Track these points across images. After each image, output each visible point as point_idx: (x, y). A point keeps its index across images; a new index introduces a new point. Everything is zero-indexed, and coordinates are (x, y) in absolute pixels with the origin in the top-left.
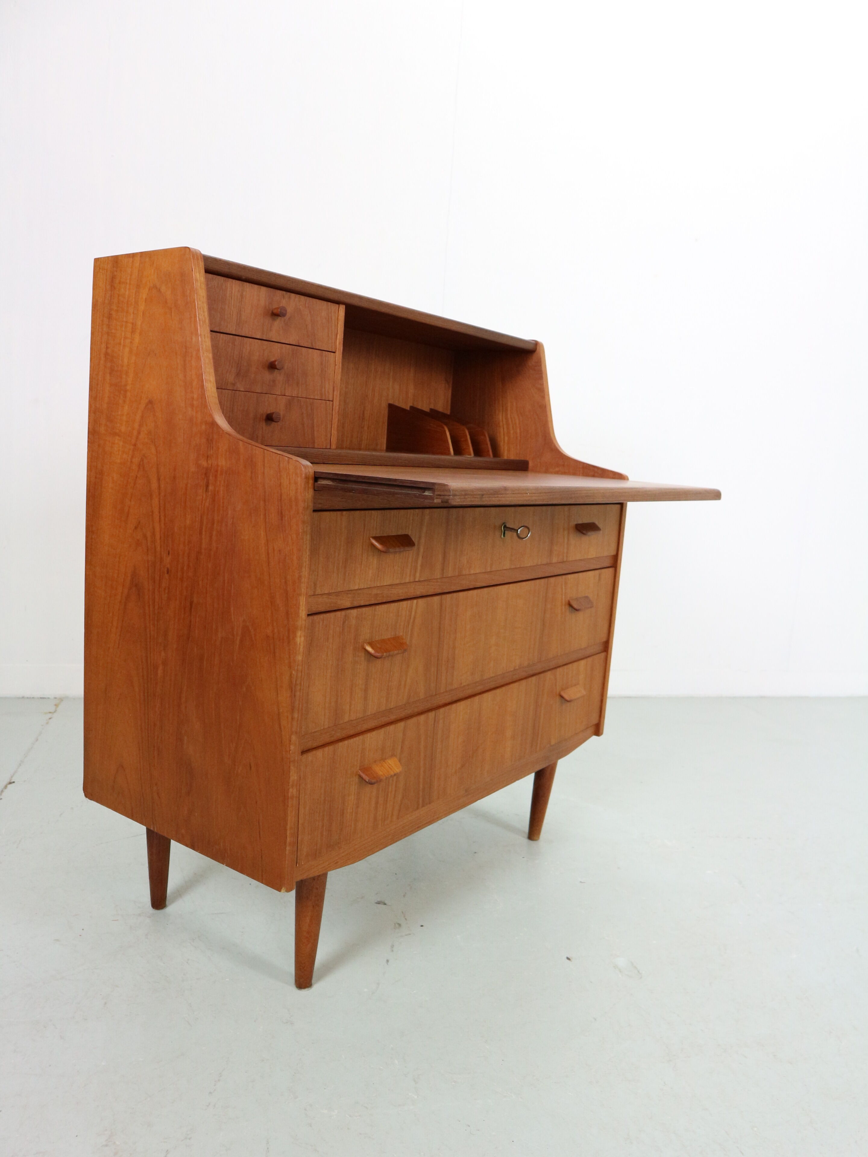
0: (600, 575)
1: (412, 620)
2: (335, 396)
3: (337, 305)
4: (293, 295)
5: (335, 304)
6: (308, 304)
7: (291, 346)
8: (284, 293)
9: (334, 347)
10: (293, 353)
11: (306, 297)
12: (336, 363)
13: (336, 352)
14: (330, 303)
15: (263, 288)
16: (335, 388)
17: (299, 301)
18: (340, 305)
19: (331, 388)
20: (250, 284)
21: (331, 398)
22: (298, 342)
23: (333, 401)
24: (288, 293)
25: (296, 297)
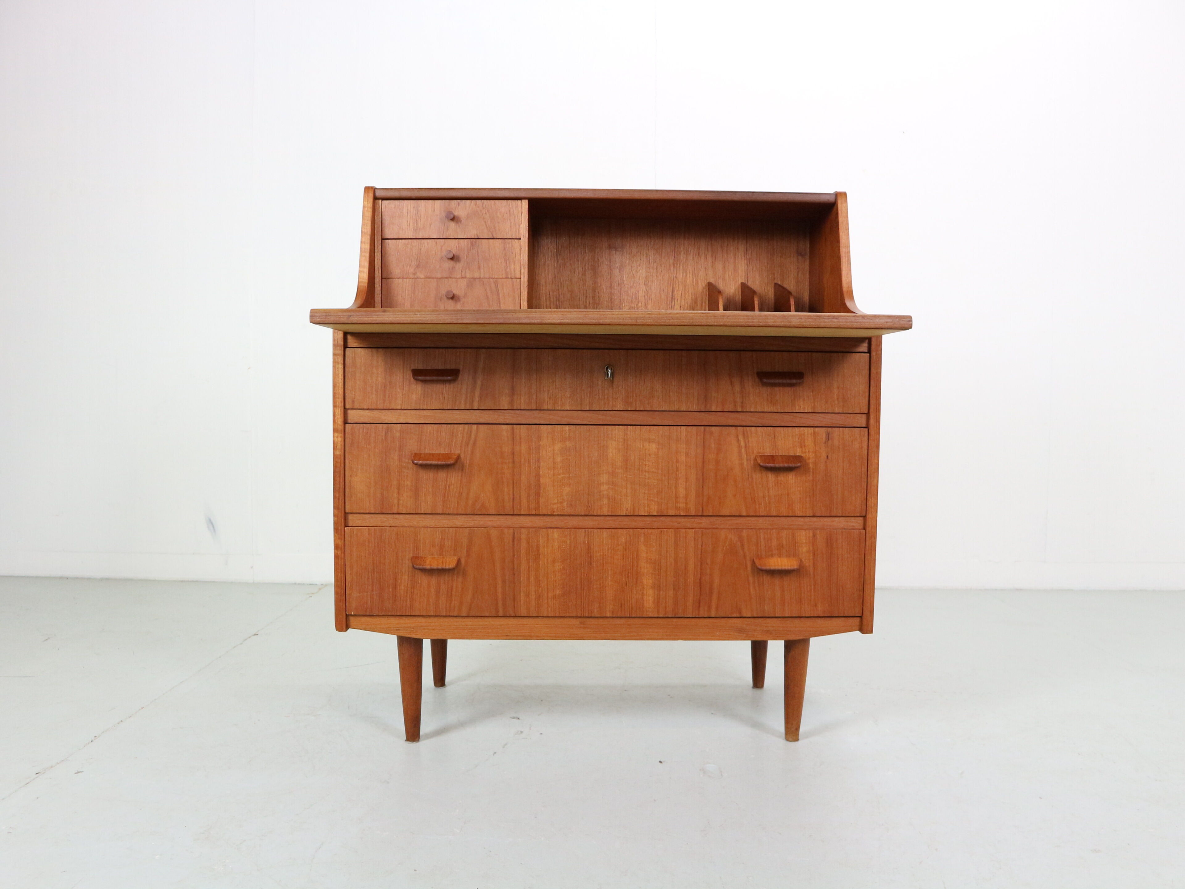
0: (828, 434)
1: (471, 442)
2: (522, 274)
3: (519, 201)
4: (469, 201)
5: (516, 201)
6: (485, 205)
7: (469, 240)
8: (459, 201)
9: (517, 234)
10: (472, 245)
11: (483, 201)
12: (522, 247)
13: (520, 239)
14: (510, 201)
15: (437, 201)
16: (522, 267)
17: (476, 205)
18: (522, 201)
19: (518, 268)
20: (425, 201)
21: (518, 276)
22: (477, 236)
23: (520, 278)
24: (464, 201)
25: (472, 202)
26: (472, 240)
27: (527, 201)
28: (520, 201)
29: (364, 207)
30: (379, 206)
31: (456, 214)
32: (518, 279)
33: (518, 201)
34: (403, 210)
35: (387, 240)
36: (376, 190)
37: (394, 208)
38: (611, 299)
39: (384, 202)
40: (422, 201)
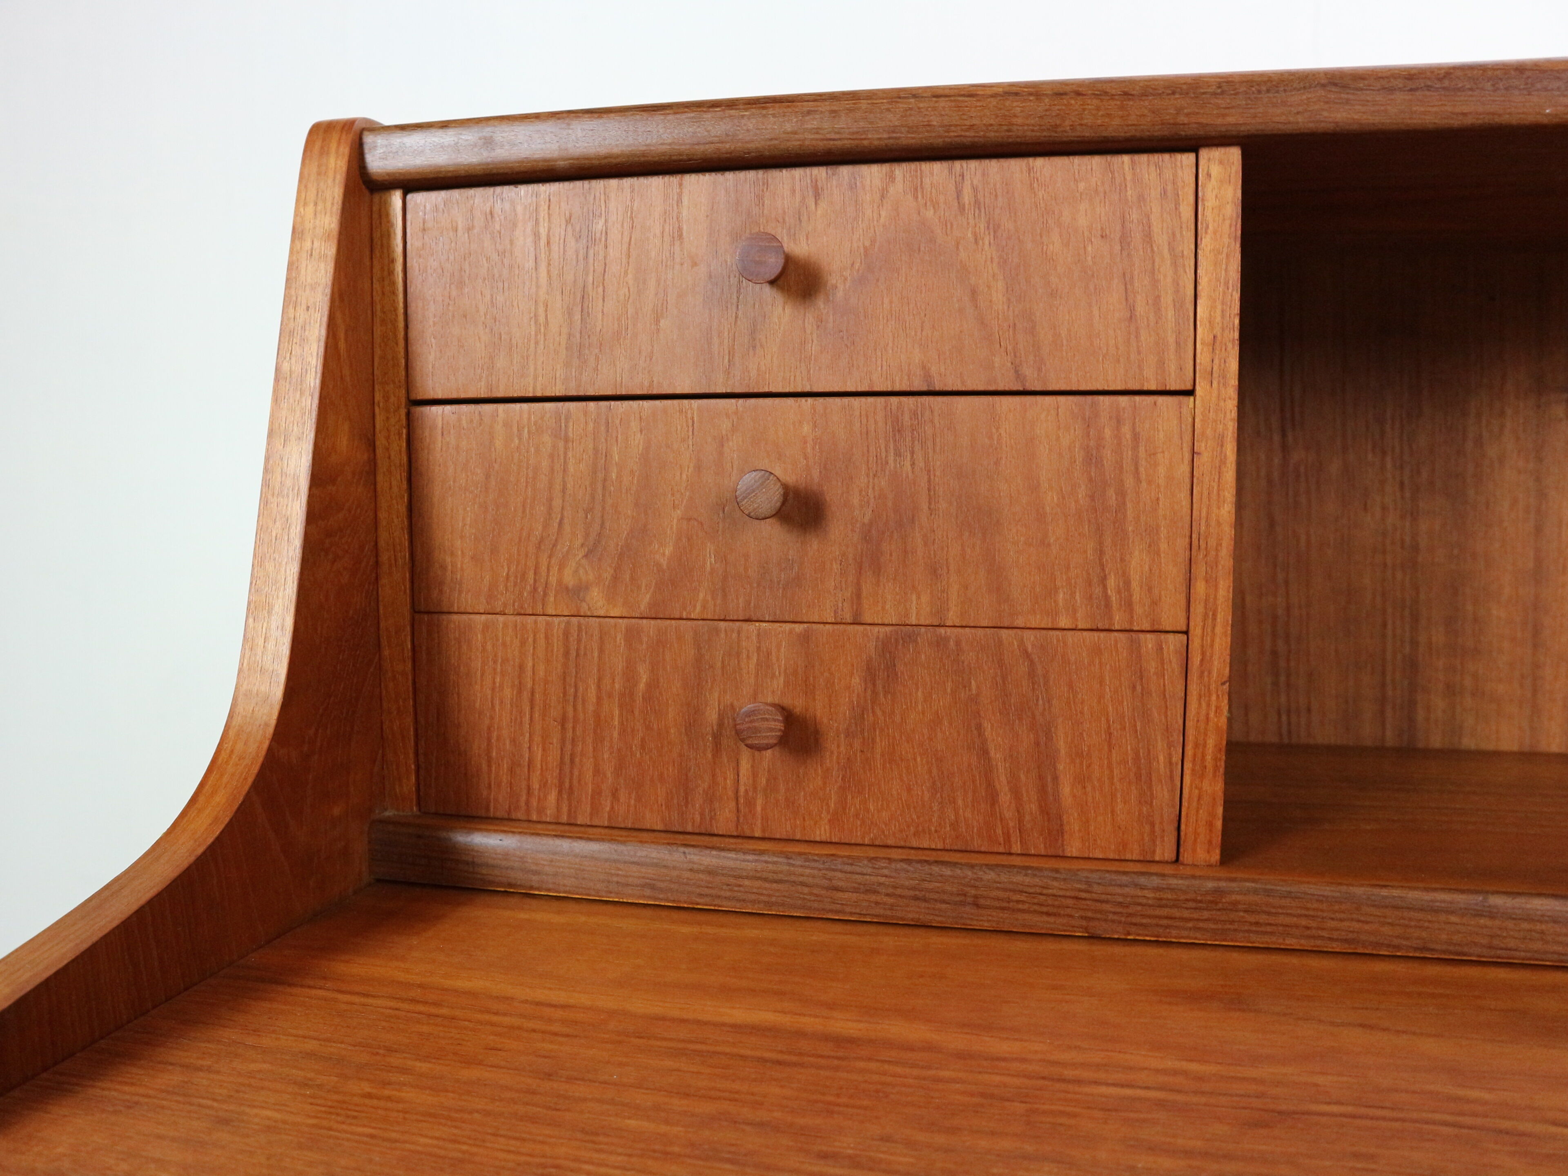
2: (1198, 610)
3: (1186, 160)
4: (873, 173)
5: (1166, 156)
6: (975, 189)
7: (881, 400)
8: (819, 173)
9: (1172, 367)
10: (898, 429)
11: (958, 165)
12: (1200, 446)
13: (1190, 393)
14: (1126, 158)
15: (692, 181)
16: (1200, 570)
17: (916, 190)
18: (1204, 153)
19: (1173, 573)
20: (627, 182)
21: (1171, 617)
22: (927, 376)
23: (1186, 633)
24: (845, 171)
25: (892, 178)
26: (894, 400)
27: (1235, 154)
28: (1192, 156)
29: (297, 233)
30: (390, 225)
31: (800, 248)
32: (1171, 637)
33: (1178, 156)
34: (512, 242)
35: (435, 409)
36: (369, 139)
37: (469, 229)
38: (1537, 631)
39: (417, 199)
40: (613, 183)
